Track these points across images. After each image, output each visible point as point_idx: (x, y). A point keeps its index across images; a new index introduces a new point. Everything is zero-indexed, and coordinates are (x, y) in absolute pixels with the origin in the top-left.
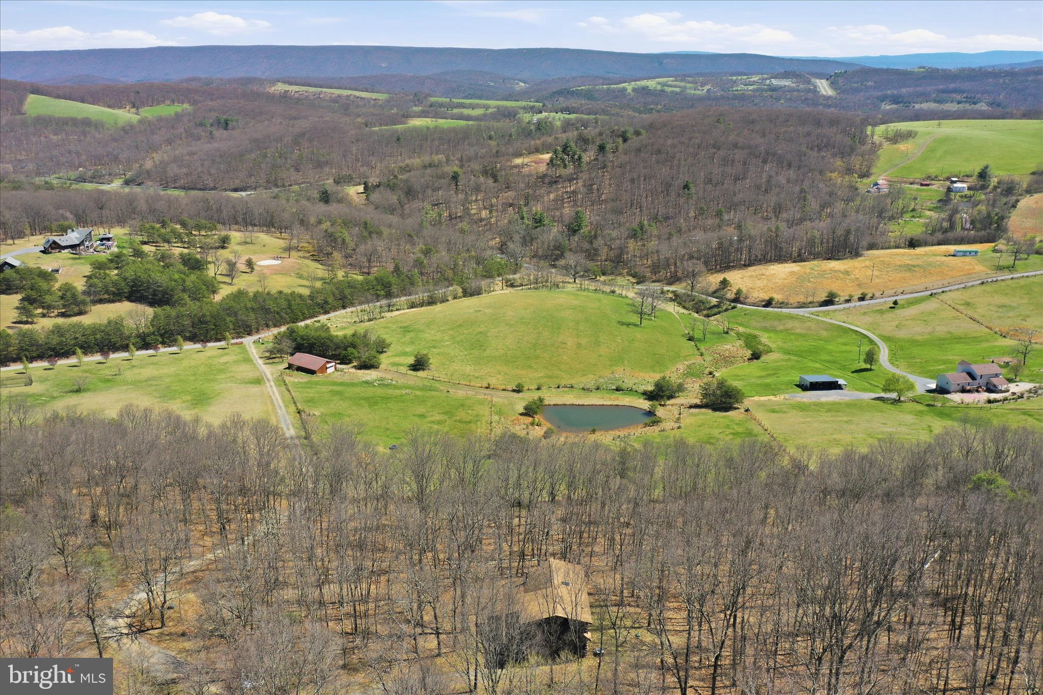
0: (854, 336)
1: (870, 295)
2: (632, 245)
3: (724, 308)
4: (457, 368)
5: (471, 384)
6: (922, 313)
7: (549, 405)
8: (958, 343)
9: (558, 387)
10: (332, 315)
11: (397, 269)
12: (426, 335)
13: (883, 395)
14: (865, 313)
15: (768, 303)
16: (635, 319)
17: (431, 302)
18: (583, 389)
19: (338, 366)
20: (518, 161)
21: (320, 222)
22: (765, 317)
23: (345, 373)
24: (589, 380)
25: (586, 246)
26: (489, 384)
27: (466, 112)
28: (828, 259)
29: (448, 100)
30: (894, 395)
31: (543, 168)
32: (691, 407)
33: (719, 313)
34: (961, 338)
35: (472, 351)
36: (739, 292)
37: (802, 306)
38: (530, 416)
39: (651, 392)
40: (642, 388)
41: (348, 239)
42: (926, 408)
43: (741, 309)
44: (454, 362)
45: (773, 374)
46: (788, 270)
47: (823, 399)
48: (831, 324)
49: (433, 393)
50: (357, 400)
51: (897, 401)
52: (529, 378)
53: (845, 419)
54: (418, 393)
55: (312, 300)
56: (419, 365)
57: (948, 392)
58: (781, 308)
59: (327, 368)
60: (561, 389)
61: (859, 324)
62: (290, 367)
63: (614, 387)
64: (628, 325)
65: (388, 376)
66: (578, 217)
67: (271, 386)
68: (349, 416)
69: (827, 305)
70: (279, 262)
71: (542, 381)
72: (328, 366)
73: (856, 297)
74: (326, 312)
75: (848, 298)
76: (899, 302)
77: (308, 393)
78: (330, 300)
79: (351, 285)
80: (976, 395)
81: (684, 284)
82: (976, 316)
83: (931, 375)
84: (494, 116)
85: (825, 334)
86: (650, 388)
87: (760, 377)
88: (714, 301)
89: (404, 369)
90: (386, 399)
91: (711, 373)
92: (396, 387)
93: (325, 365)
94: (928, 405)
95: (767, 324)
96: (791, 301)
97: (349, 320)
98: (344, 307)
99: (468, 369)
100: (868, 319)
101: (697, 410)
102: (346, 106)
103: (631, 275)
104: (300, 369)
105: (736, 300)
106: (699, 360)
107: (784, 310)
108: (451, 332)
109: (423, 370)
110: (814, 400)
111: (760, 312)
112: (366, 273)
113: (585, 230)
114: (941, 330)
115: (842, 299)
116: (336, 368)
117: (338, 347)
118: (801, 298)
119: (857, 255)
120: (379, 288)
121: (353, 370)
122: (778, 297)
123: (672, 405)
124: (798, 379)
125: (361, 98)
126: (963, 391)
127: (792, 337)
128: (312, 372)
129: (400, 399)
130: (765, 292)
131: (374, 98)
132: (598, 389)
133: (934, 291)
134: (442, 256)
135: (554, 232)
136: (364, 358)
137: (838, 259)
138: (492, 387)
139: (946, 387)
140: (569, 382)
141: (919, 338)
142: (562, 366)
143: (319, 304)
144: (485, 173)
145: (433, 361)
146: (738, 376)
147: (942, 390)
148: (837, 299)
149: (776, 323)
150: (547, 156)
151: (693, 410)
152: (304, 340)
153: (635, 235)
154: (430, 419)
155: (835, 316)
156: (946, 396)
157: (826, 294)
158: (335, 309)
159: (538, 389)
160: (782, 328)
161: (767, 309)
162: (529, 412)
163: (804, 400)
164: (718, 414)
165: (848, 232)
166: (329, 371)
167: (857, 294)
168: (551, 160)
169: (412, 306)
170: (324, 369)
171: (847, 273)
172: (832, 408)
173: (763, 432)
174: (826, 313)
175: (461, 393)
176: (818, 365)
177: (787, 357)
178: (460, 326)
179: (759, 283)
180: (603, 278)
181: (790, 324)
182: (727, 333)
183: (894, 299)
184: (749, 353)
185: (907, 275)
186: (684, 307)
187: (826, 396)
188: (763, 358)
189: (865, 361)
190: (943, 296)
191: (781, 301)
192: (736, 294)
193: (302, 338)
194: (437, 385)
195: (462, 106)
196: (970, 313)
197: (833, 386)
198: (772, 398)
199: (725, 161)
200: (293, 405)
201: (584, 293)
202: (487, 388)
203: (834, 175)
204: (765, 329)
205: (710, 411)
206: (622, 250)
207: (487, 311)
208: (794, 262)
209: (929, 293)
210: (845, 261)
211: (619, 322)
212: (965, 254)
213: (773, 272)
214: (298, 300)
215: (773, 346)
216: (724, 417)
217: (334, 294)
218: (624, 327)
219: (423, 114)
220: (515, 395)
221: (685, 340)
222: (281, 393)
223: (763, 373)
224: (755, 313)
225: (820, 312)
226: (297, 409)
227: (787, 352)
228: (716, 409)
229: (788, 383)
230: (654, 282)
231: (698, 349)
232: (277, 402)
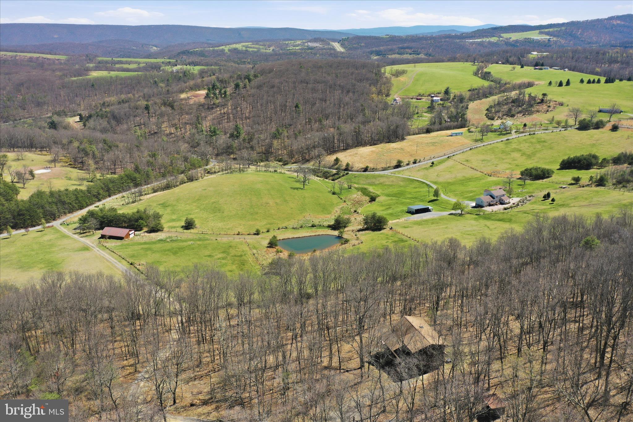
0: (417, 183)
1: (419, 160)
2: (275, 142)
3: (342, 174)
4: (212, 225)
5: (228, 233)
6: (447, 167)
7: (280, 240)
8: (470, 181)
9: (279, 229)
10: (104, 201)
11: (137, 169)
12: (180, 208)
13: (453, 212)
14: (419, 170)
15: (366, 170)
16: (298, 185)
17: (168, 187)
18: (293, 228)
19: (136, 233)
20: (183, 96)
21: (71, 142)
22: (367, 177)
23: (142, 236)
24: (292, 223)
25: (247, 145)
26: (239, 232)
27: (125, 66)
28: (388, 143)
29: (111, 59)
30: (459, 211)
31: (202, 100)
32: (359, 231)
33: (340, 177)
34: (470, 179)
35: (216, 214)
36: (348, 165)
37: (384, 169)
38: (273, 247)
39: (333, 225)
40: (326, 224)
41: (96, 153)
42: (476, 216)
43: (352, 174)
44: (208, 221)
45: (390, 208)
46: (371, 150)
47: (425, 218)
48: (404, 178)
49: (208, 242)
50: (164, 252)
51: (461, 215)
52: (261, 225)
53: (444, 226)
54: (199, 242)
55: (90, 193)
56: (189, 225)
57: (482, 207)
58: (373, 171)
59: (130, 235)
60: (281, 230)
61: (418, 176)
62: (103, 237)
63: (310, 225)
64: (297, 189)
65: (173, 235)
66: (237, 128)
67: (98, 251)
68: (165, 262)
69: (397, 168)
70: (49, 171)
71: (268, 226)
72: (130, 233)
73: (411, 162)
74: (99, 200)
75: (408, 163)
76: (434, 162)
77: (127, 251)
78: (101, 192)
79: (112, 181)
80: (496, 206)
81: (312, 163)
82: (473, 167)
83: (472, 200)
84: (145, 69)
85: (402, 183)
86: (332, 223)
87: (383, 210)
88: (334, 171)
89: (181, 230)
90: (181, 249)
91: (355, 211)
92: (182, 241)
93: (128, 233)
94: (476, 215)
95: (369, 181)
96: (378, 167)
97: (118, 204)
98: (110, 196)
99: (220, 225)
100: (421, 173)
101: (364, 232)
102: (41, 65)
103: (277, 161)
104: (111, 237)
105: (346, 169)
106: (345, 205)
107: (376, 173)
108: (195, 204)
109: (193, 228)
110: (419, 219)
111: (363, 175)
112: (113, 173)
113: (243, 136)
114: (460, 176)
115: (405, 164)
116: (134, 234)
117: (130, 220)
118: (383, 165)
119: (403, 139)
120: (129, 181)
121: (146, 234)
122: (371, 166)
123: (348, 231)
124: (407, 209)
125: (48, 59)
126: (490, 205)
127: (386, 187)
128: (121, 238)
129: (190, 248)
130: (361, 163)
131: (57, 58)
132: (301, 227)
133: (449, 155)
134: (162, 159)
135: (222, 140)
136: (152, 226)
137: (394, 142)
138: (241, 233)
139: (481, 204)
140: (284, 225)
141: (450, 181)
142: (274, 217)
143: (94, 196)
144: (165, 104)
145: (197, 223)
147: (479, 206)
148: (402, 164)
149: (374, 180)
150: (203, 92)
151: (361, 232)
152: (104, 218)
153: (276, 136)
154: (216, 257)
155: (404, 173)
156: (483, 209)
157: (396, 162)
158: (104, 198)
159: (268, 231)
160: (378, 182)
161: (366, 173)
162: (272, 245)
164: (376, 233)
165: (397, 127)
166: (132, 236)
167: (412, 160)
168: (207, 94)
169: (155, 191)
170: (128, 235)
171: (402, 149)
172: (433, 221)
173: (408, 238)
174: (399, 172)
175: (225, 240)
176: (408, 201)
177: (390, 198)
178: (198, 200)
179: (356, 159)
180: (262, 164)
181: (382, 180)
183: (431, 161)
184: (368, 199)
185: (432, 148)
186: (318, 176)
187: (425, 216)
188: (377, 200)
189: (434, 196)
190: (454, 158)
191: (372, 167)
192: (346, 166)
193: (103, 217)
194: (207, 236)
195: (121, 62)
196: (470, 165)
197: (426, 210)
198: (397, 220)
199: (314, 90)
200: (124, 260)
201: (257, 173)
202: (238, 234)
203: (374, 95)
204: (370, 184)
205: (371, 232)
206: (270, 146)
207: (211, 189)
208: (371, 145)
209: (447, 156)
210: (397, 143)
211: (291, 188)
212: (456, 134)
213: (361, 152)
214: (81, 194)
215: (378, 193)
216: (381, 234)
217: (102, 188)
218: (296, 191)
219: (97, 69)
220: (256, 236)
221: (331, 195)
222: (109, 254)
223: (384, 208)
224: (360, 176)
225: (396, 171)
226: (128, 262)
227: (388, 195)
228: (374, 230)
229: (402, 211)
230: (293, 163)
231: (341, 199)
232: (111, 260)
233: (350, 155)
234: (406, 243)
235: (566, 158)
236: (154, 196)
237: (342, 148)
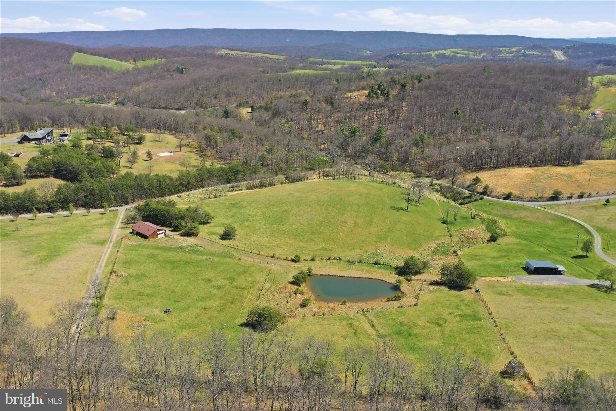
0: (573, 226)
1: (587, 194)
3: (474, 198)
4: (255, 239)
5: (261, 253)
7: (317, 275)
11: (246, 162)
12: (246, 211)
13: (598, 282)
14: (583, 208)
15: (508, 197)
16: (404, 205)
17: (263, 185)
18: (349, 262)
19: (168, 233)
20: (349, 94)
21: (204, 129)
22: (504, 207)
24: (354, 255)
26: (274, 254)
27: (330, 67)
28: (556, 166)
29: (321, 60)
30: (608, 283)
31: (363, 99)
32: (432, 284)
33: (470, 202)
35: (273, 226)
36: (486, 187)
37: (533, 200)
38: (296, 284)
39: (401, 267)
40: (396, 263)
41: (219, 140)
43: (487, 200)
44: (256, 233)
45: (505, 256)
47: (545, 284)
48: (555, 215)
49: (228, 260)
53: (563, 306)
54: (216, 259)
55: (179, 181)
56: (226, 236)
58: (517, 200)
59: (157, 235)
60: (331, 261)
61: (578, 216)
62: (133, 232)
63: (373, 261)
64: (398, 209)
65: (201, 243)
66: (379, 132)
67: (108, 247)
68: (149, 278)
69: (553, 200)
71: (318, 253)
72: (159, 233)
73: (576, 195)
75: (569, 195)
76: (611, 201)
78: (193, 181)
81: (447, 180)
84: (346, 70)
85: (550, 222)
86: (402, 264)
87: (494, 258)
88: (467, 193)
89: (216, 238)
90: (188, 263)
91: (455, 252)
92: (201, 253)
93: (155, 232)
95: (505, 213)
96: (526, 196)
99: (264, 240)
100: (585, 212)
101: (436, 287)
102: (256, 62)
103: (412, 172)
104: (139, 234)
105: (484, 193)
106: (448, 240)
107: (520, 203)
108: (264, 209)
109: (230, 239)
111: (501, 203)
115: (565, 196)
116: (165, 235)
117: (172, 217)
118: (533, 194)
119: (577, 163)
121: (179, 237)
122: (515, 192)
123: (417, 280)
124: (524, 262)
125: (270, 58)
127: (524, 224)
128: (145, 237)
129: (198, 264)
130: (506, 188)
131: (277, 58)
132: (360, 262)
135: (360, 141)
136: (189, 229)
137: (563, 166)
138: (275, 256)
142: (338, 241)
143: (183, 185)
144: (327, 101)
145: (239, 232)
146: (476, 256)
148: (561, 196)
149: (512, 212)
150: (366, 92)
151: (433, 287)
153: (417, 143)
154: (213, 283)
155: (559, 208)
157: (553, 192)
159: (313, 260)
160: (516, 216)
161: (506, 201)
162: (297, 281)
163: (529, 283)
164: (453, 292)
165: (572, 146)
166: (160, 236)
167: (577, 193)
168: (369, 94)
169: (250, 188)
171: (570, 176)
172: (552, 292)
173: (488, 315)
174: (552, 207)
175: (249, 261)
176: (542, 250)
177: (518, 241)
178: (273, 205)
179: (502, 181)
180: (391, 173)
181: (523, 214)
182: (474, 218)
183: (606, 198)
184: (488, 236)
186: (446, 197)
187: (548, 280)
188: (500, 240)
189: (583, 249)
191: (517, 195)
192: (484, 189)
194: (233, 252)
195: (329, 63)
197: (554, 271)
198: (501, 279)
199: (486, 96)
200: (112, 266)
201: (372, 184)
202: (272, 257)
203: (563, 107)
204: (504, 217)
205: (446, 289)
206: (409, 154)
207: (297, 194)
208: (530, 167)
210: (569, 168)
211: (392, 207)
213: (513, 174)
214: (168, 182)
215: (508, 230)
216: (457, 296)
217: (195, 178)
218: (395, 211)
219: (304, 68)
221: (440, 223)
222: (111, 254)
223: (496, 254)
224: (497, 204)
225: (548, 205)
226: (112, 269)
227: (519, 237)
228: (451, 288)
229: (517, 265)
230: (427, 177)
231: (449, 231)
232: (102, 262)
233: (496, 176)
234: (478, 322)
236: (239, 194)
237: (492, 166)
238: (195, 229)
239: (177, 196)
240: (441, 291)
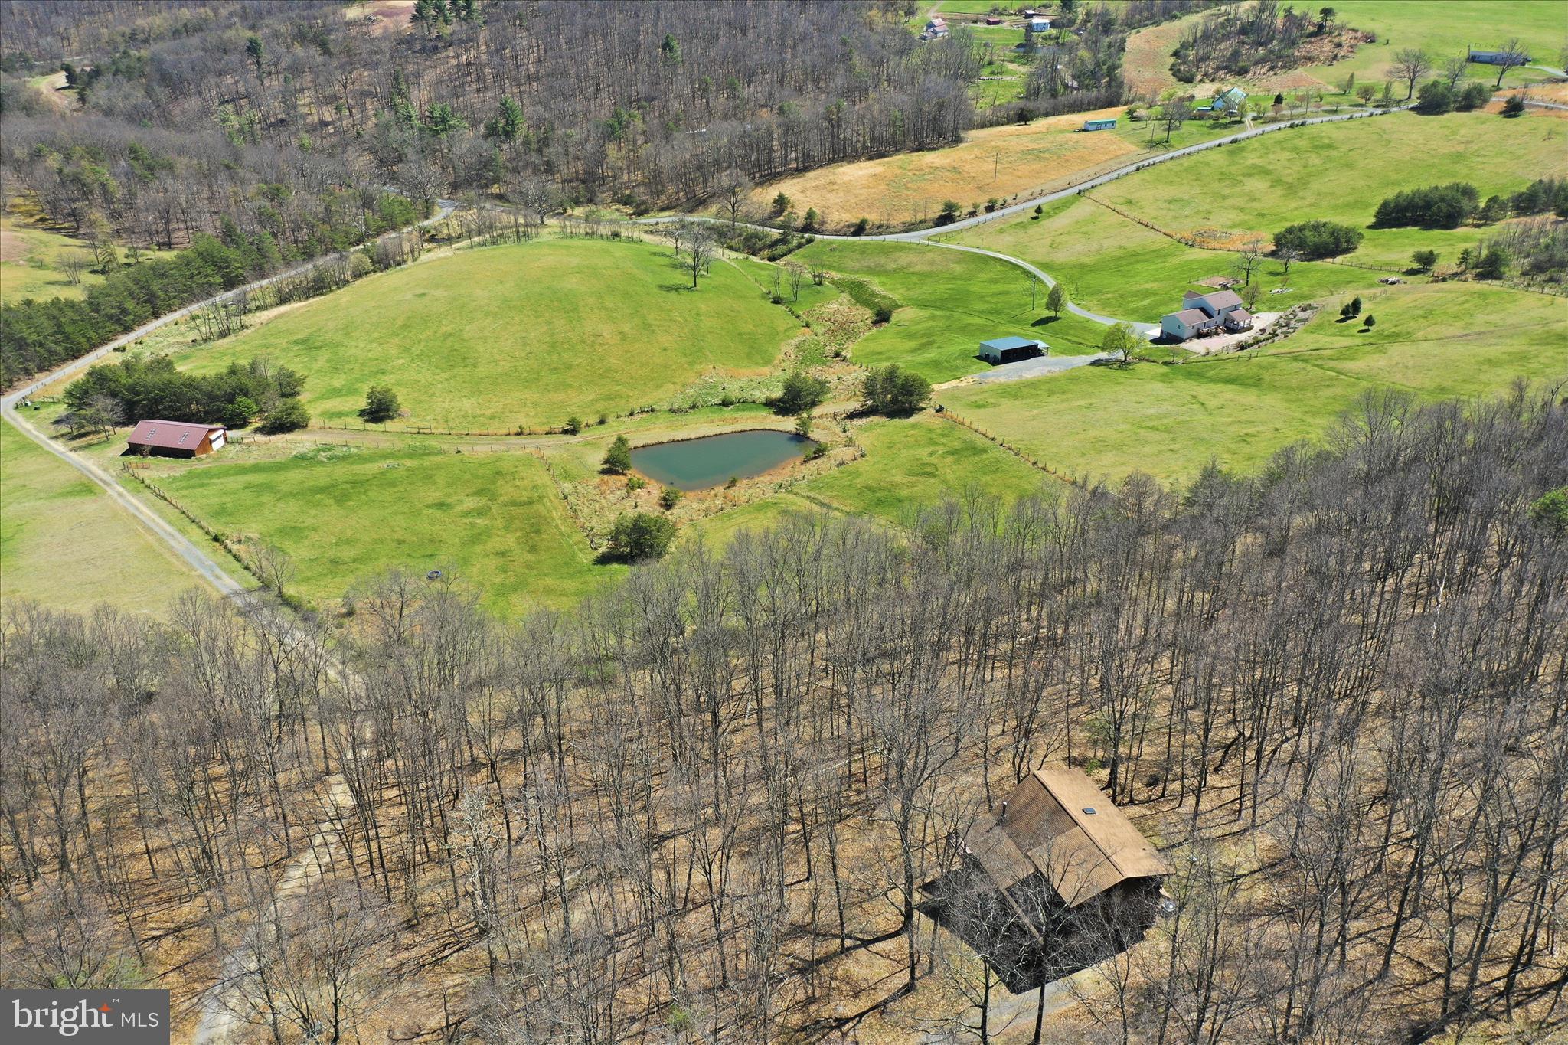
0: (1000, 268)
1: (1001, 202)
2: (612, 150)
3: (795, 243)
4: (446, 405)
5: (491, 431)
6: (1077, 222)
8: (1138, 262)
9: (632, 414)
10: (140, 332)
11: (229, 235)
12: (353, 352)
13: (1103, 355)
14: (1001, 231)
15: (859, 229)
16: (681, 278)
17: (319, 286)
18: (671, 411)
19: (230, 434)
20: (353, 14)
21: (38, 155)
22: (864, 250)
23: (249, 445)
24: (666, 396)
25: (535, 158)
26: (520, 427)
28: (918, 150)
30: (1120, 355)
31: (406, 26)
32: (853, 416)
33: (790, 251)
34: (1138, 254)
35: (455, 371)
36: (810, 215)
37: (910, 228)
38: (617, 473)
39: (780, 400)
40: (761, 395)
41: (113, 183)
42: (1166, 369)
43: (822, 241)
44: (434, 394)
45: (930, 343)
46: (871, 171)
47: (1028, 376)
48: (962, 253)
49: (435, 459)
50: (310, 494)
51: (1123, 364)
52: (580, 402)
53: (1082, 403)
54: (409, 463)
55: (97, 311)
56: (379, 411)
57: (1180, 340)
58: (880, 234)
59: (211, 442)
60: (637, 417)
61: (999, 248)
62: (134, 449)
63: (718, 401)
64: (677, 289)
65: (336, 439)
66: (505, 110)
67: (120, 495)
68: (315, 530)
69: (945, 224)
71: (601, 406)
72: (213, 437)
73: (982, 208)
74: (128, 330)
75: (971, 209)
76: (1044, 208)
77: (204, 496)
78: (130, 305)
79: (159, 271)
80: (1215, 339)
81: (714, 209)
82: (1146, 220)
83: (1150, 319)
85: (958, 269)
86: (778, 393)
87: (913, 351)
88: (775, 233)
89: (357, 423)
90: (359, 484)
91: (837, 355)
92: (362, 459)
93: (206, 437)
94: (1166, 363)
95: (870, 262)
96: (894, 222)
97: (180, 339)
98: (156, 316)
100: (1009, 239)
101: (865, 421)
103: (619, 201)
104: (157, 451)
105: (807, 228)
106: (806, 335)
107: (889, 238)
108: (396, 340)
109: (391, 418)
110: (1015, 379)
111: (853, 244)
112: (164, 244)
113: (522, 130)
114: (1111, 246)
115: (965, 211)
116: (226, 439)
117: (211, 397)
118: (907, 218)
119: (957, 140)
120: (209, 271)
121: (260, 438)
122: (873, 218)
123: (820, 417)
124: (977, 346)
126: (1200, 335)
127: (915, 279)
128: (187, 454)
129: (384, 480)
130: (848, 211)
132: (693, 407)
133: (1082, 187)
134: (298, 201)
135: (467, 140)
136: (273, 414)
137: (933, 149)
138: (526, 431)
139: (1174, 331)
140: (645, 402)
141: (1087, 260)
142: (618, 377)
143: (110, 317)
144: (302, 37)
145: (403, 399)
146: (880, 353)
147: (1169, 339)
148: (957, 213)
149: (882, 260)
150: (408, 3)
151: (858, 422)
152: (138, 394)
153: (612, 133)
154: (459, 508)
155: (961, 238)
156: (1182, 345)
157: (941, 207)
158: (141, 321)
159: (602, 422)
160: (893, 266)
161: (862, 238)
162: (613, 466)
163: (1003, 380)
164: (897, 421)
165: (941, 106)
166: (218, 445)
167: (983, 202)
168: (419, 9)
169: (284, 300)
170: (206, 444)
171: (954, 169)
172: (1051, 387)
173: (990, 443)
174: (949, 236)
175: (480, 451)
176: (977, 320)
177: (927, 313)
178: (405, 326)
179: (832, 199)
180: (579, 211)
181: (904, 259)
182: (820, 284)
183: (1035, 203)
184: (868, 314)
185: (1037, 166)
186: (731, 248)
187: (1028, 369)
188: (894, 319)
189: (1048, 307)
190: (1094, 194)
191: (877, 223)
192: (806, 219)
193: (132, 389)
194: (431, 442)
196: (1135, 214)
197: (1033, 351)
198: (955, 383)
200: (194, 526)
201: (568, 242)
202: (518, 434)
203: (873, 13)
204: (871, 271)
205: (884, 419)
206: (600, 159)
207: (440, 293)
208: (871, 158)
209: (1076, 190)
210: (942, 152)
211: (661, 287)
212: (1100, 126)
213: (846, 178)
215: (896, 297)
217: (131, 295)
218: (673, 295)
220: (569, 438)
221: (768, 304)
222: (151, 505)
223: (913, 344)
224: (845, 247)
225: (940, 235)
226: (207, 533)
227: (923, 305)
228: (891, 415)
229: (965, 354)
230: (662, 210)
231: (798, 317)
232: (158, 525)
233: (816, 187)
234: (984, 456)
235: (1390, 194)
236: (280, 316)
237: (794, 165)
238: (296, 412)
239: (115, 350)
240: (883, 425)
